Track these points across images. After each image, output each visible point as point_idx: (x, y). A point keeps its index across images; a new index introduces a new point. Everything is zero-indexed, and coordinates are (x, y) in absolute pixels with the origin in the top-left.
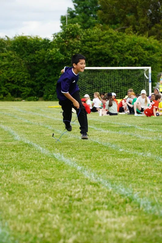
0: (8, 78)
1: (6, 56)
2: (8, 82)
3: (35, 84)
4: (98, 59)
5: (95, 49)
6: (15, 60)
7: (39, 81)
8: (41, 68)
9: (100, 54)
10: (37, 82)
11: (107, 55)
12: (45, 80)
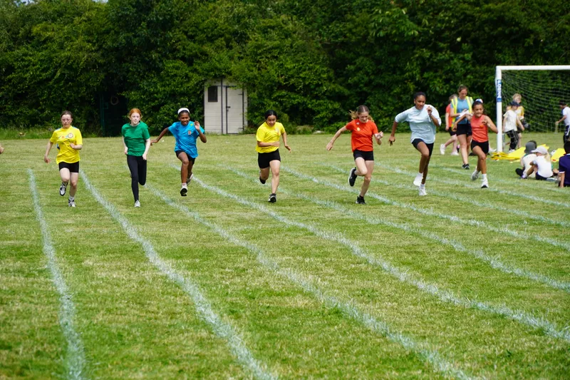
0: (281, 79)
1: (273, 28)
2: (280, 87)
3: (347, 92)
4: (495, 33)
5: (489, 10)
6: (295, 36)
7: (356, 85)
8: (358, 55)
9: (500, 21)
10: (349, 87)
11: (517, 24)
12: (371, 81)
